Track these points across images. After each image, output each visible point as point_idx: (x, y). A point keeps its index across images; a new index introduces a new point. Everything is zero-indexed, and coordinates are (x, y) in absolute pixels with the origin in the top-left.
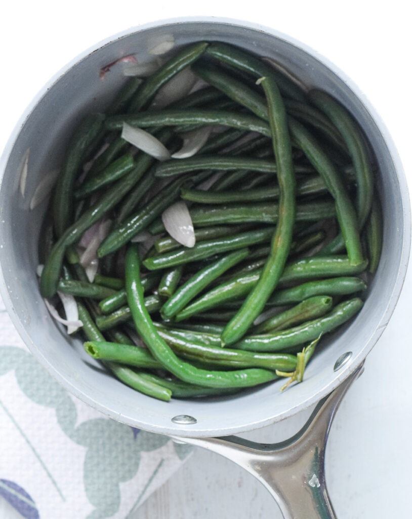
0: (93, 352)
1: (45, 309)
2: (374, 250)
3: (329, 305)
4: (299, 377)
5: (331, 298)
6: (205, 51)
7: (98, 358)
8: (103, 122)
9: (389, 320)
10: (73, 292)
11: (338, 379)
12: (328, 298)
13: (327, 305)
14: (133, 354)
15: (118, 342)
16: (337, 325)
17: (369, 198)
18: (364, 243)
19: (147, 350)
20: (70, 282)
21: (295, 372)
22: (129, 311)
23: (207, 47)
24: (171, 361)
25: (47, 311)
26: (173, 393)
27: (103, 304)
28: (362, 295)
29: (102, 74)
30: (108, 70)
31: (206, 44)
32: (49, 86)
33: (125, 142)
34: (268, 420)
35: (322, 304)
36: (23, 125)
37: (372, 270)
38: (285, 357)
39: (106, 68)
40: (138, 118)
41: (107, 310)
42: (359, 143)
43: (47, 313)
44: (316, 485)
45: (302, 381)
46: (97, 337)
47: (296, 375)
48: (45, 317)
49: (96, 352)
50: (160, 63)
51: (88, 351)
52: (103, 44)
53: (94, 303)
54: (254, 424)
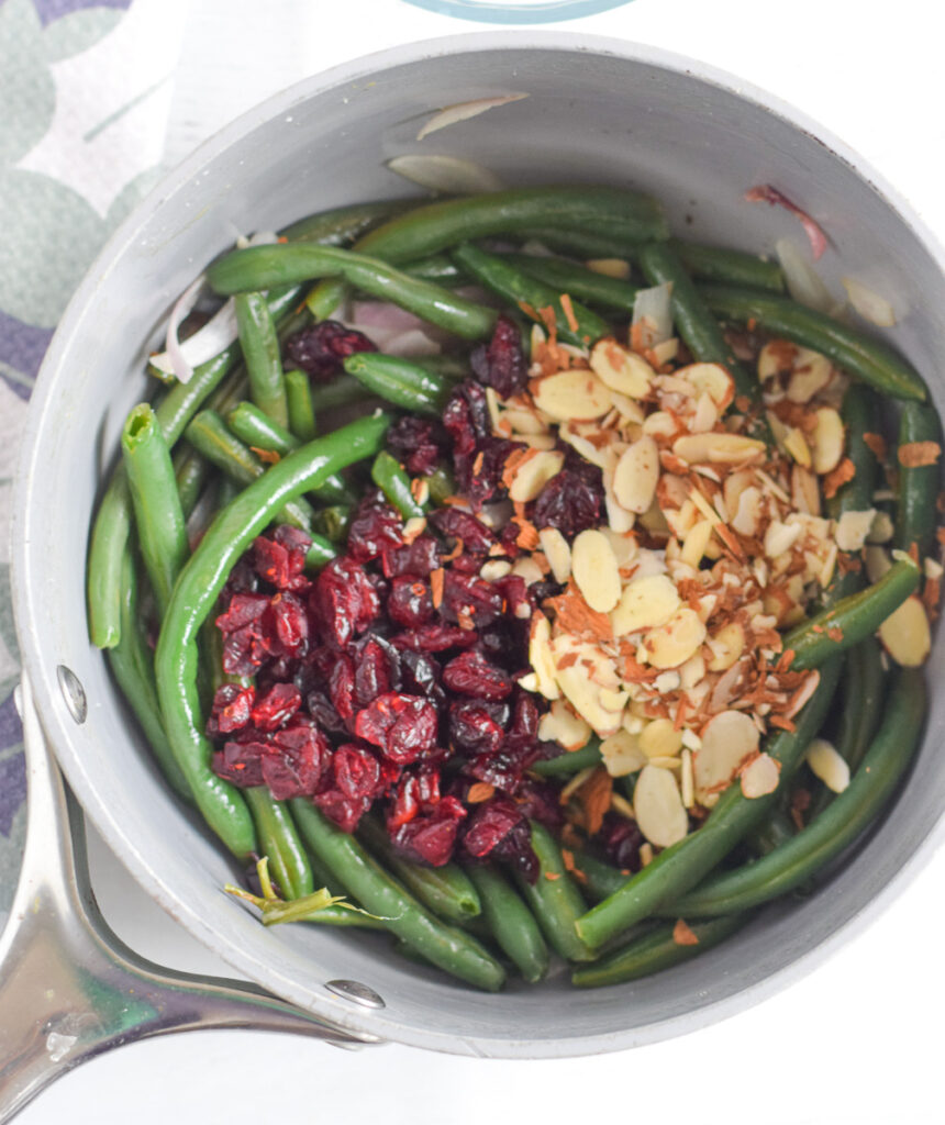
0: (134, 432)
1: (184, 286)
2: (623, 964)
3: (462, 915)
4: (275, 914)
5: (478, 911)
6: (905, 399)
7: (126, 446)
8: (651, 240)
9: (494, 1057)
10: (246, 333)
11: (315, 1000)
12: (477, 904)
13: (460, 909)
14: (166, 523)
15: (179, 478)
16: (426, 951)
17: (737, 900)
18: (629, 936)
19: (188, 552)
20: (266, 315)
21: (282, 902)
22: (258, 474)
23: (916, 400)
24: (186, 616)
25: (180, 291)
26: (116, 649)
27: (247, 409)
28: (514, 979)
29: (759, 192)
30: (773, 201)
31: (922, 395)
32: (696, 72)
33: (629, 305)
34: (156, 881)
35: (456, 899)
36: (584, 49)
37: (575, 979)
38: (301, 867)
39: (774, 195)
40: (694, 312)
41: (239, 424)
42: (852, 825)
43: (177, 294)
44: (53, 1052)
45: (267, 925)
46: (172, 429)
47: (275, 906)
48: (167, 293)
49: (139, 438)
50: (836, 311)
51: (133, 418)
52: (840, 151)
53: (240, 390)
54: (132, 854)
